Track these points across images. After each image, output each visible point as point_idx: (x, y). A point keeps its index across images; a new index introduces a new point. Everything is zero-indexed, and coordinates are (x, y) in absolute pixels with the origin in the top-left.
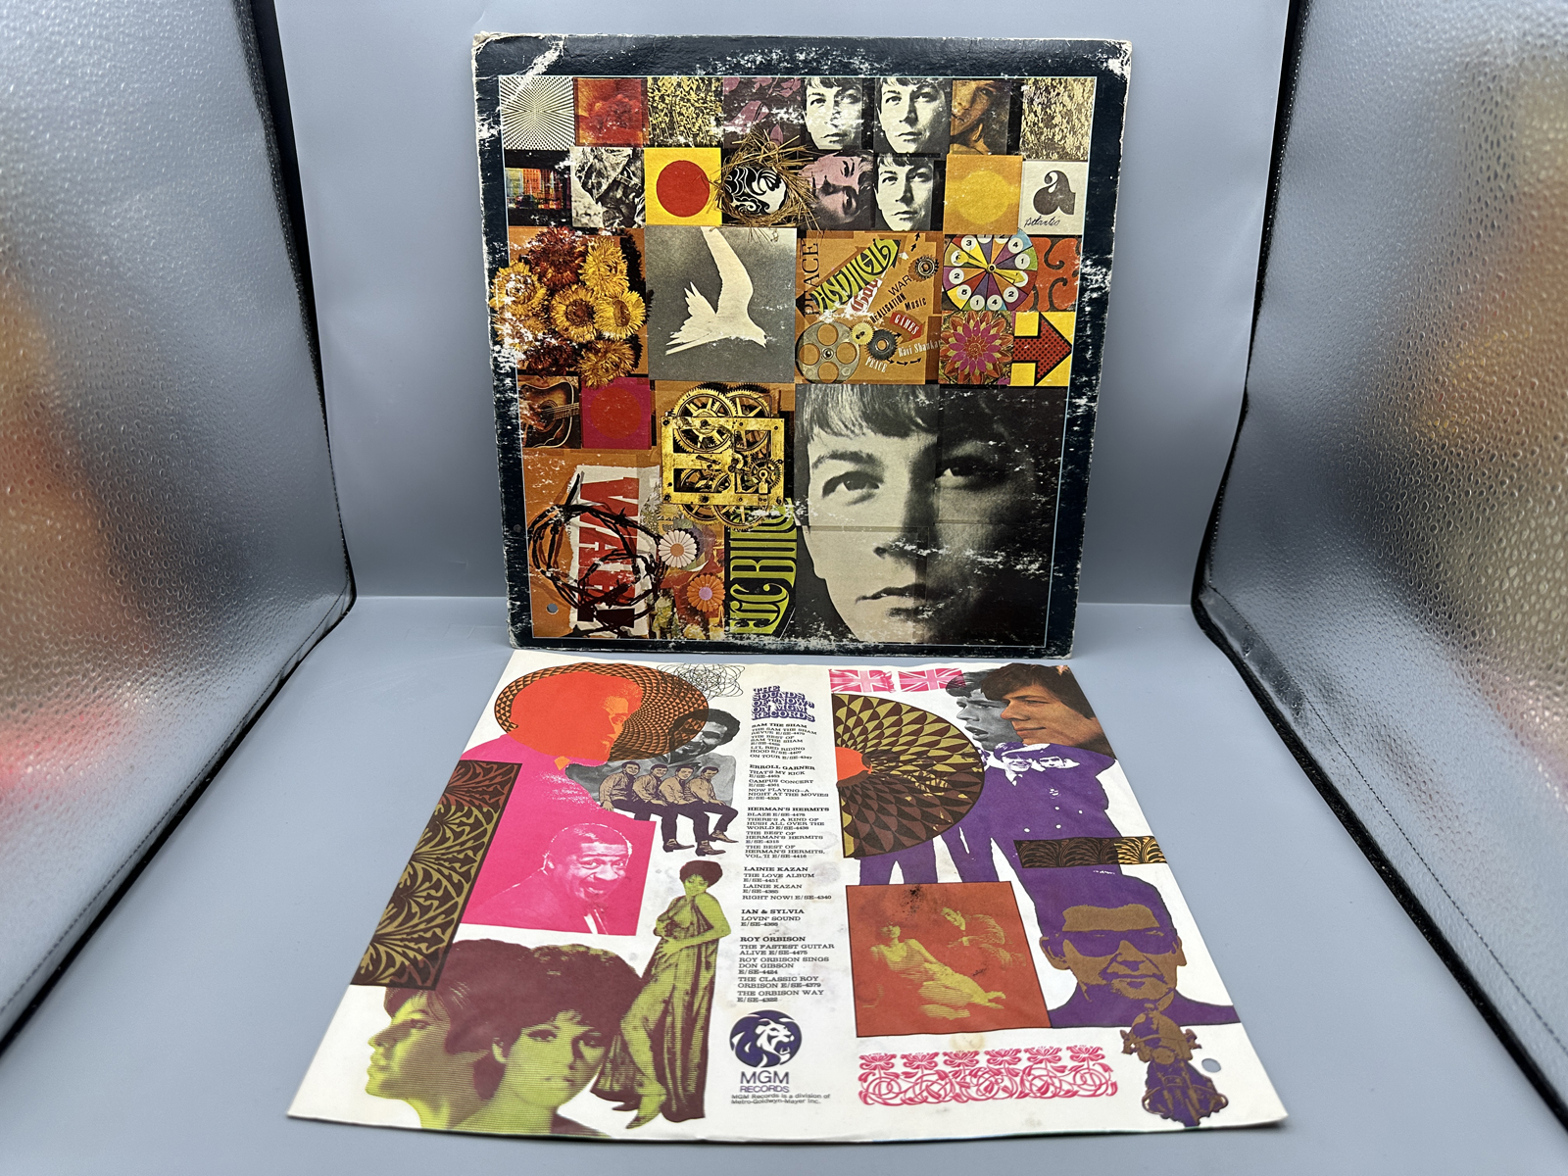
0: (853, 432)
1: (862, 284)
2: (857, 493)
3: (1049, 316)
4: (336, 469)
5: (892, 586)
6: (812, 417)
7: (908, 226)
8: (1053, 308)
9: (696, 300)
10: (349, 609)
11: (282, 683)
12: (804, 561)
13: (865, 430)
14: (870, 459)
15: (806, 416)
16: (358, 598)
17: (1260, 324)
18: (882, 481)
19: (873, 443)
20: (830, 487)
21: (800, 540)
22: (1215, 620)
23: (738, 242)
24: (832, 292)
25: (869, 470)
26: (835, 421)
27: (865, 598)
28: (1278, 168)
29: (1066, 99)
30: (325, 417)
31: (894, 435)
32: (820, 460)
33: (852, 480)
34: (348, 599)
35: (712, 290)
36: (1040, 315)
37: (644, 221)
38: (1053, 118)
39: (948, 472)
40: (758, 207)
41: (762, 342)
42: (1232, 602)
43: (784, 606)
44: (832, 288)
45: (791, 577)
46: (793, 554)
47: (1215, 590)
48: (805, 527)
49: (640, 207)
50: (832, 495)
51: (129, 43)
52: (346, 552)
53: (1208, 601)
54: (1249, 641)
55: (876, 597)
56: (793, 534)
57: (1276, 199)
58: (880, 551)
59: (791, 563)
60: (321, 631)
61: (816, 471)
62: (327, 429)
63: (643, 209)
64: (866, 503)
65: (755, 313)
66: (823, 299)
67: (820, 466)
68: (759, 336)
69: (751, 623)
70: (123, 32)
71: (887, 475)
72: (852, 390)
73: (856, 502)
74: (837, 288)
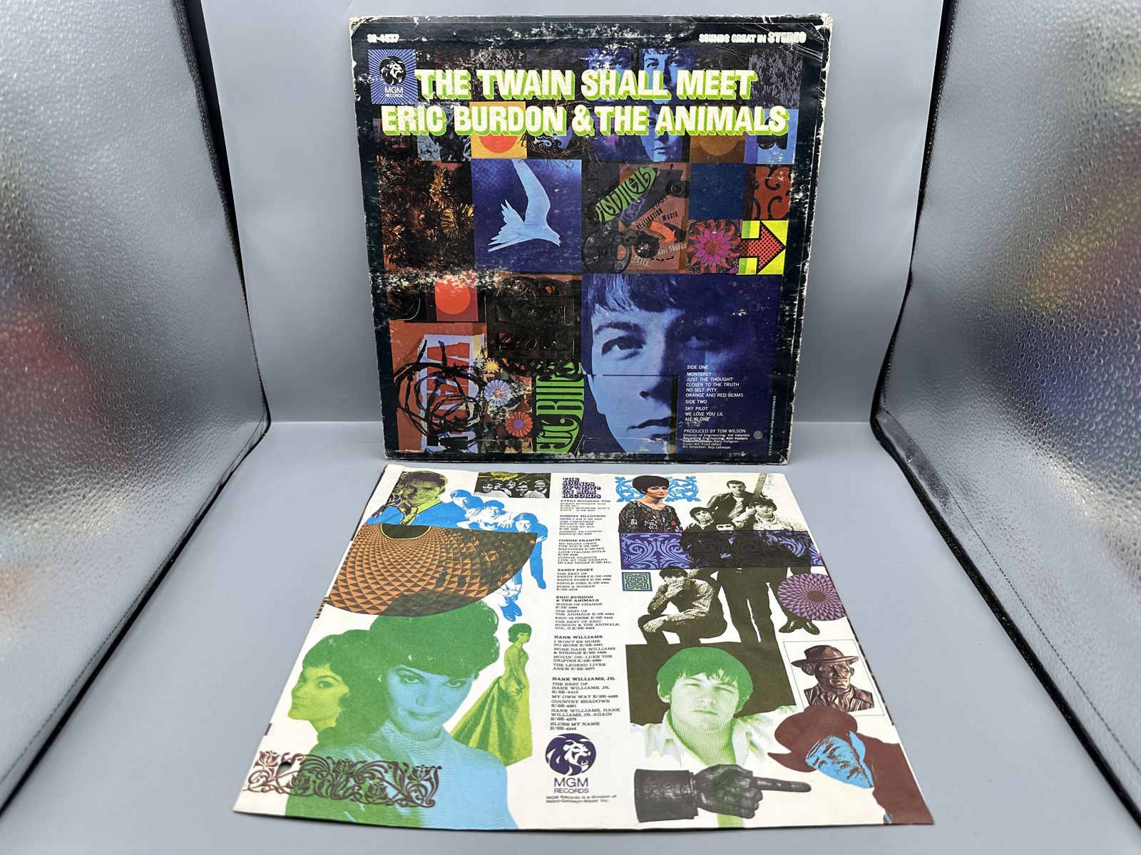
4: (254, 333)
10: (266, 432)
11: (221, 488)
16: (272, 423)
17: (921, 221)
22: (887, 434)
28: (936, 108)
30: (245, 295)
34: (265, 424)
42: (900, 422)
47: (887, 412)
51: (97, 33)
52: (263, 391)
53: (883, 420)
54: (911, 451)
57: (934, 131)
60: (247, 449)
62: (246, 303)
70: (92, 26)
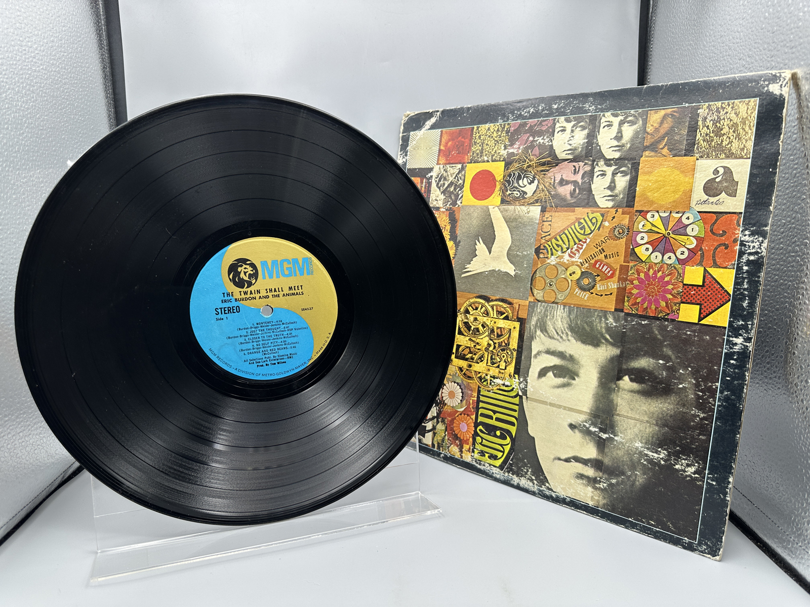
0: (561, 337)
1: (577, 241)
2: (560, 381)
3: (713, 271)
5: (579, 455)
6: (537, 324)
7: (610, 204)
8: (716, 265)
9: (481, 247)
12: (522, 421)
13: (570, 338)
14: (571, 359)
15: (533, 322)
18: (578, 376)
19: (574, 347)
20: (543, 373)
21: (521, 405)
23: (507, 214)
24: (557, 245)
25: (570, 366)
26: (550, 328)
27: (559, 459)
29: (733, 116)
31: (589, 344)
32: (539, 353)
33: (559, 371)
35: (490, 242)
36: (705, 270)
37: (461, 203)
38: (722, 130)
39: (626, 378)
40: (521, 194)
41: (513, 273)
43: (507, 449)
44: (558, 243)
45: (513, 430)
46: (516, 414)
48: (524, 397)
49: (460, 196)
50: (543, 379)
55: (567, 460)
56: (517, 400)
58: (572, 427)
59: (514, 420)
61: (535, 360)
63: (462, 196)
64: (566, 389)
65: (511, 257)
66: (551, 249)
67: (538, 357)
68: (510, 269)
69: (487, 455)
71: (582, 372)
72: (564, 309)
73: (559, 387)
74: (560, 243)
